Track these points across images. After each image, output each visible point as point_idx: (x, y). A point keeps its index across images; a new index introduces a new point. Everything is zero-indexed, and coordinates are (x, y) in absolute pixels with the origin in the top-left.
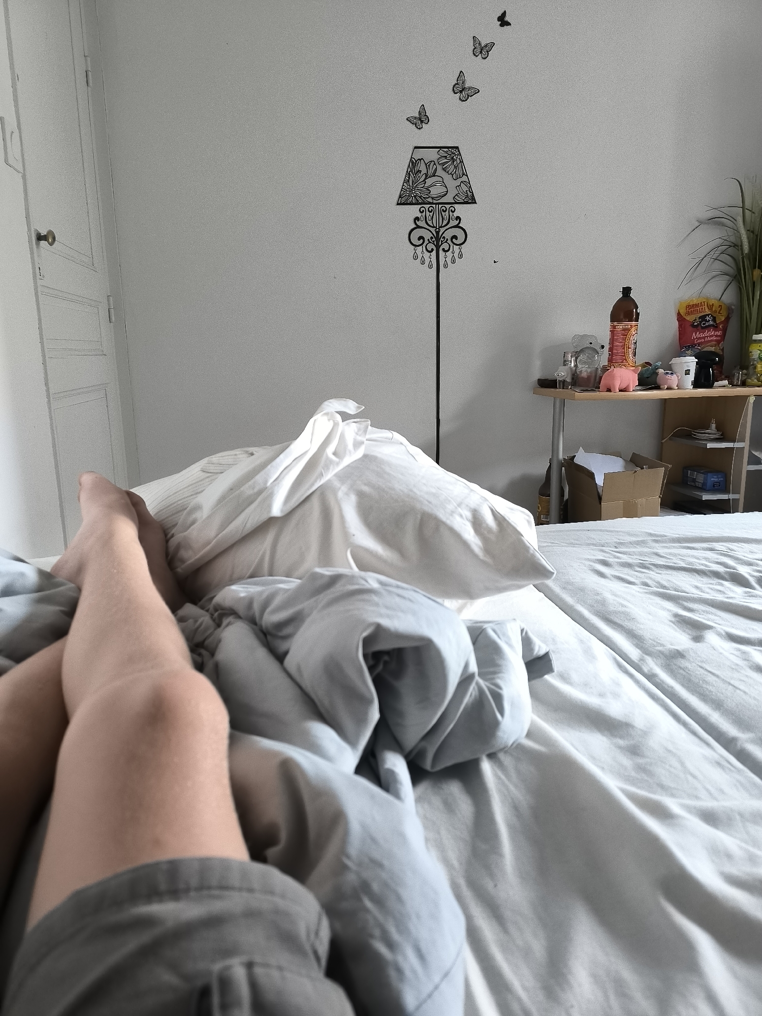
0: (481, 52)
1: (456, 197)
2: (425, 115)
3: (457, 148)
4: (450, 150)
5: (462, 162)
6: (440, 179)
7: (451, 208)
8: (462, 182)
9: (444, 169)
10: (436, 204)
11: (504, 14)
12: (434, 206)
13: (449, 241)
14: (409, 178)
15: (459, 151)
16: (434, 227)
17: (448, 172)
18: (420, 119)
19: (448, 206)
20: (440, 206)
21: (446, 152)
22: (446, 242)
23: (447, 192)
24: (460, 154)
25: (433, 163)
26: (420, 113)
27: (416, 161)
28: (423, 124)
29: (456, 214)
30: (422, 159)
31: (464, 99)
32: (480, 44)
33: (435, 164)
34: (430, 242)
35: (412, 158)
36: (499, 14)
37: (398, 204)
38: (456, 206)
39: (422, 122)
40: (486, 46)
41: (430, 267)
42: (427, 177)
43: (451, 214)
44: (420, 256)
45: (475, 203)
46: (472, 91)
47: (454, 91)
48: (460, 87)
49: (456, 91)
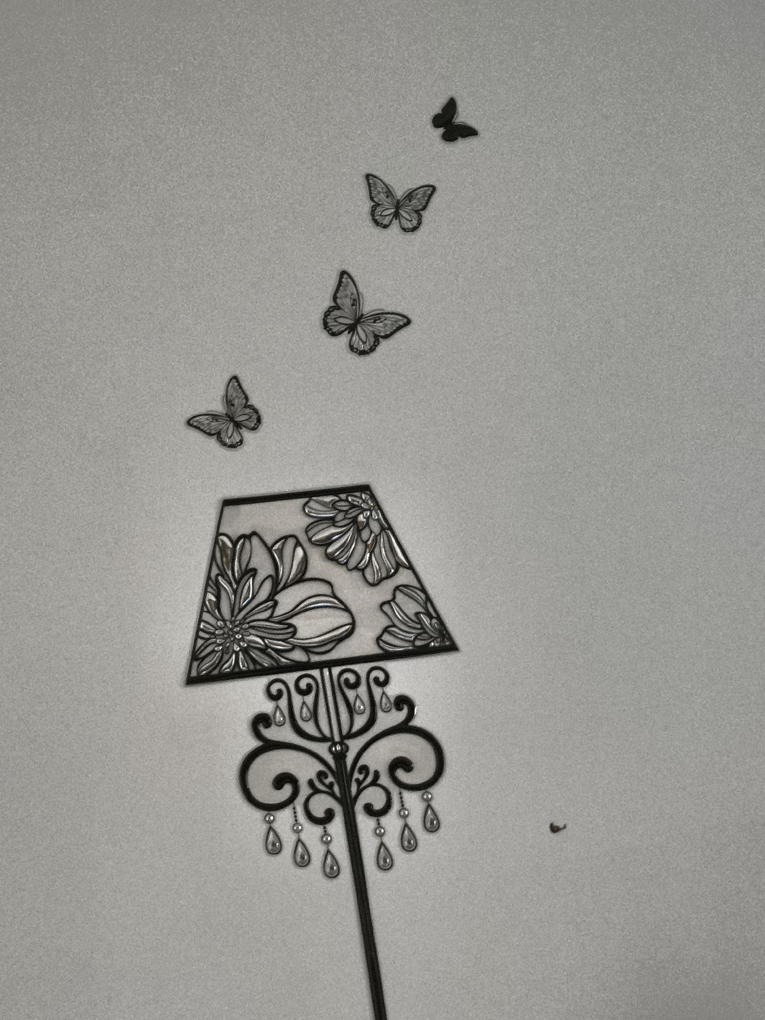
0: (396, 215)
1: (386, 637)
2: (247, 406)
3: (365, 488)
4: (343, 496)
5: (387, 527)
6: (325, 589)
7: (375, 674)
8: (397, 588)
9: (331, 558)
10: (320, 666)
12: (316, 673)
13: (385, 780)
14: (218, 597)
15: (373, 497)
16: (324, 739)
17: (346, 564)
18: (230, 418)
19: (362, 669)
20: (336, 671)
21: (332, 505)
22: (374, 783)
23: (353, 624)
24: (377, 506)
25: (291, 543)
26: (229, 402)
27: (235, 544)
28: (247, 435)
29: (393, 690)
30: (254, 533)
31: (362, 347)
32: (389, 193)
33: (298, 544)
34: (316, 791)
35: (218, 534)
37: (191, 681)
38: (391, 666)
39: (238, 425)
40: (410, 196)
41: (332, 873)
42: (278, 586)
43: (377, 691)
44: (289, 840)
45: (453, 648)
46: (386, 322)
47: (331, 329)
48: (346, 315)
49: (335, 329)
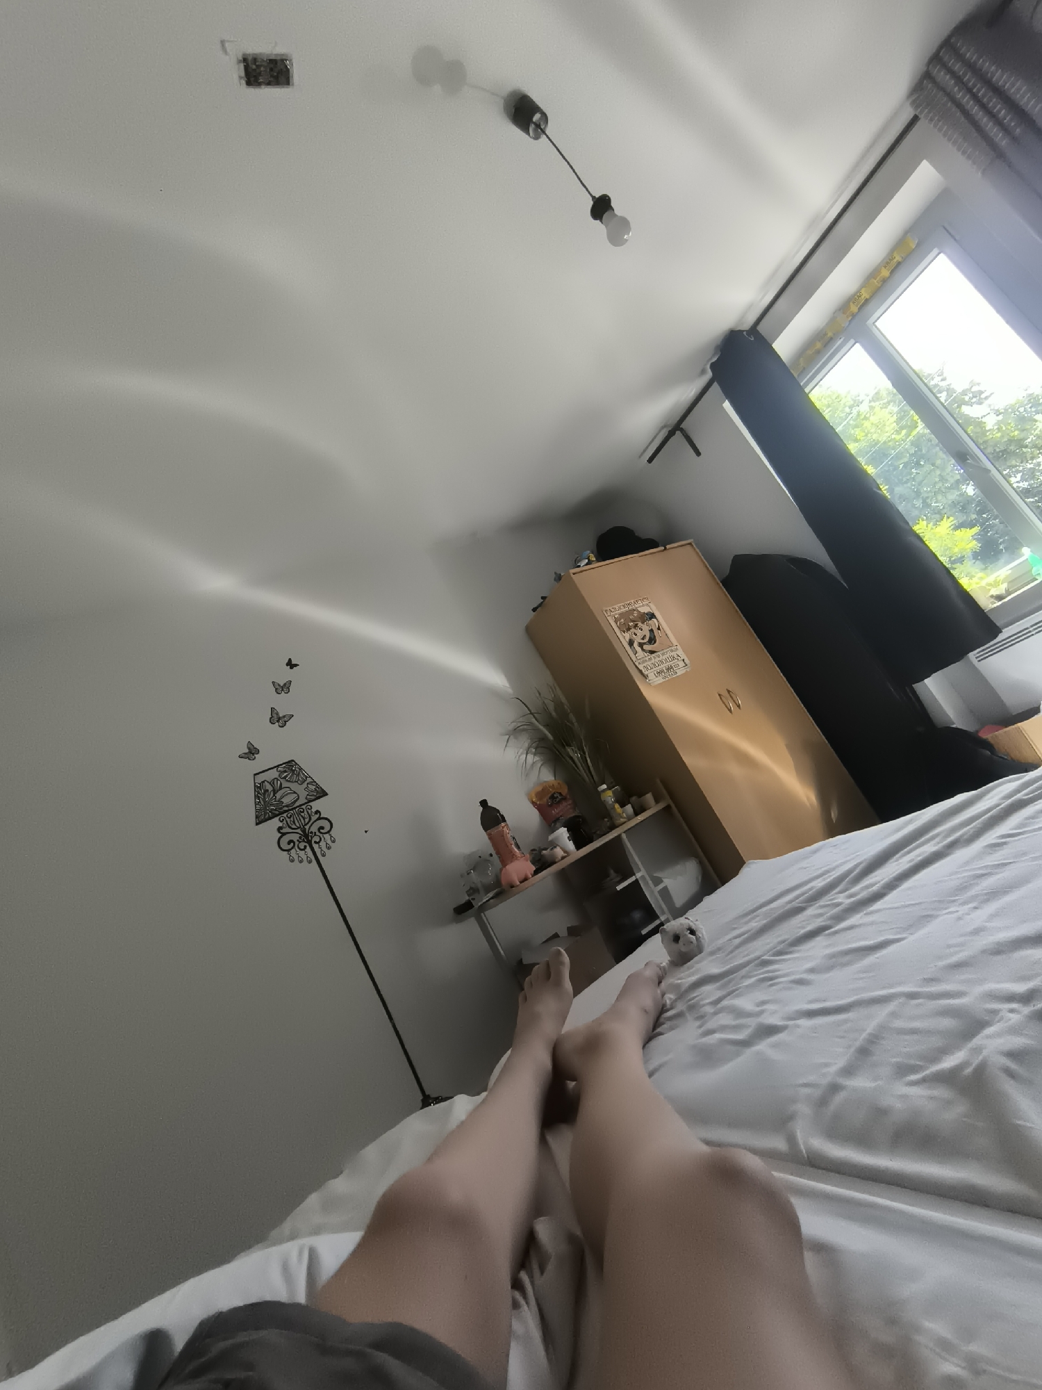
0: (283, 690)
1: (308, 797)
2: (254, 748)
3: (292, 760)
4: (287, 764)
5: (301, 769)
6: (288, 789)
7: (308, 807)
8: (308, 784)
9: (287, 781)
10: (292, 809)
11: (290, 660)
12: (292, 812)
13: (318, 833)
14: (259, 800)
15: (295, 762)
16: (298, 828)
17: (292, 781)
18: (250, 752)
19: (304, 807)
20: (297, 809)
21: (284, 767)
22: (315, 835)
23: (298, 796)
25: (276, 780)
26: (249, 748)
27: (260, 785)
28: (255, 755)
29: (314, 810)
30: (265, 780)
31: (282, 725)
32: (279, 685)
33: (278, 780)
34: (300, 842)
35: (255, 783)
36: (286, 661)
37: (257, 824)
38: (311, 804)
39: (253, 754)
40: (285, 684)
41: (310, 862)
42: (275, 792)
43: (309, 811)
44: (296, 857)
45: (327, 794)
46: (287, 717)
48: (275, 718)
49: (273, 722)
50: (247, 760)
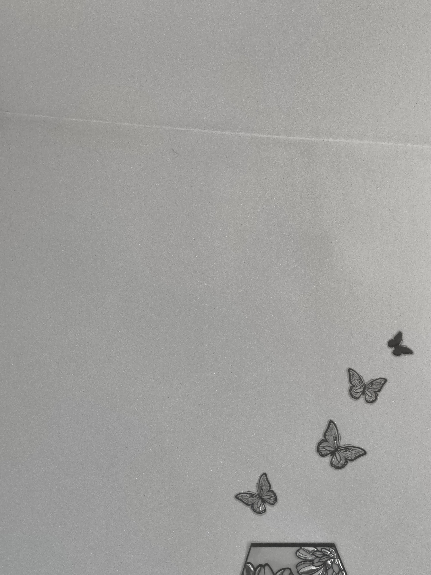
0: (364, 393)
2: (270, 491)
3: (332, 546)
4: (319, 549)
5: (343, 570)
11: (399, 336)
15: (336, 551)
18: (260, 496)
21: (313, 553)
24: (338, 557)
25: (287, 572)
26: (260, 487)
27: (255, 569)
28: (268, 507)
30: (267, 564)
31: (338, 464)
32: (361, 380)
35: (246, 562)
36: (391, 336)
39: (264, 501)
40: (372, 383)
46: (353, 452)
47: (321, 453)
48: (330, 445)
49: (323, 453)
50: (249, 509)
